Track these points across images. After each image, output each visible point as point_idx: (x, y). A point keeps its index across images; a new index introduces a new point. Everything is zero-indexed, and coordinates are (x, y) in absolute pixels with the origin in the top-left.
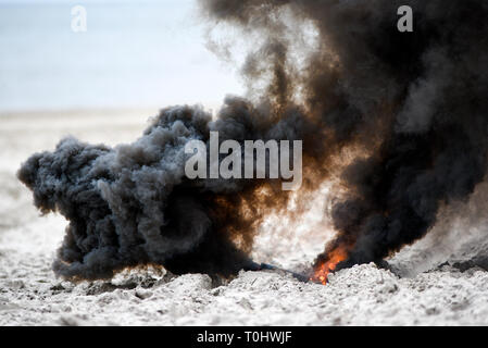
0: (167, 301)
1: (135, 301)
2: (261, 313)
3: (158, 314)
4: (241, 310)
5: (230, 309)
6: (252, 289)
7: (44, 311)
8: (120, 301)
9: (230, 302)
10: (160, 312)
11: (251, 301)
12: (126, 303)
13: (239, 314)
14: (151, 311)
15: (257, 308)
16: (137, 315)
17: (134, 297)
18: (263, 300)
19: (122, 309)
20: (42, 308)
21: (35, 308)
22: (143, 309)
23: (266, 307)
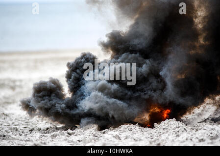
0: (82, 136)
1: (67, 136)
2: (124, 141)
3: (78, 142)
4: (115, 140)
5: (110, 139)
6: (120, 131)
7: (26, 141)
8: (61, 136)
9: (110, 136)
10: (79, 141)
11: (120, 136)
12: (63, 137)
13: (114, 142)
14: (75, 140)
15: (122, 139)
16: (68, 142)
17: (67, 134)
18: (125, 135)
19: (61, 140)
20: (25, 139)
21: (22, 139)
22: (71, 140)
23: (126, 138)
